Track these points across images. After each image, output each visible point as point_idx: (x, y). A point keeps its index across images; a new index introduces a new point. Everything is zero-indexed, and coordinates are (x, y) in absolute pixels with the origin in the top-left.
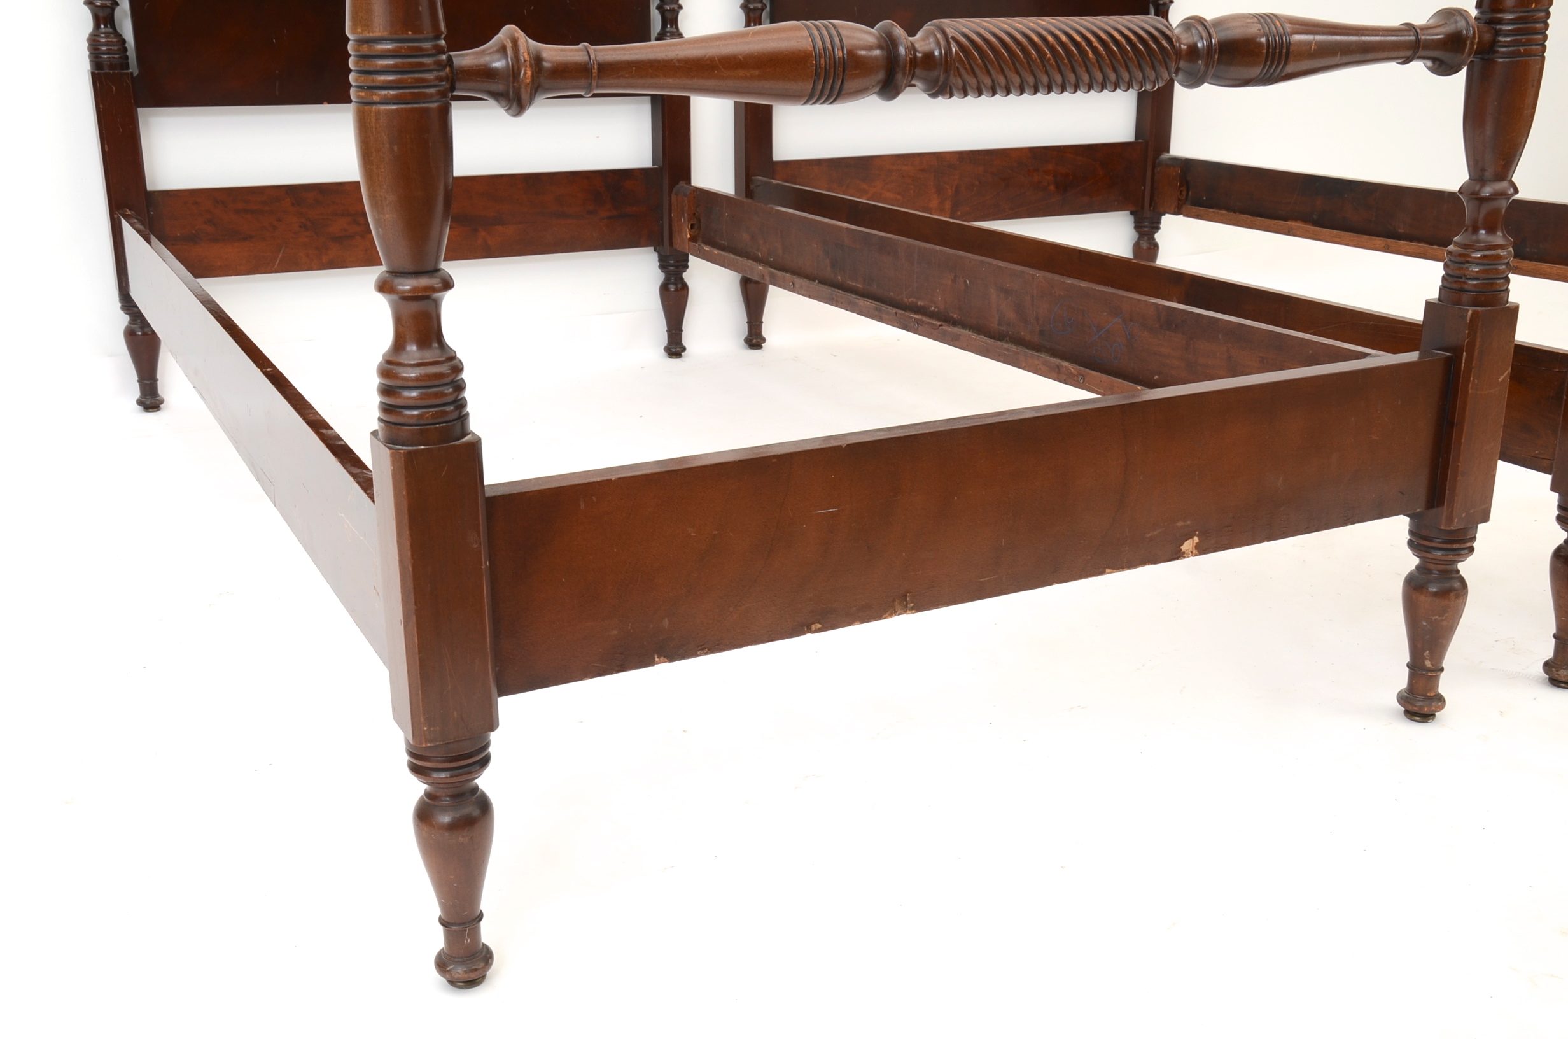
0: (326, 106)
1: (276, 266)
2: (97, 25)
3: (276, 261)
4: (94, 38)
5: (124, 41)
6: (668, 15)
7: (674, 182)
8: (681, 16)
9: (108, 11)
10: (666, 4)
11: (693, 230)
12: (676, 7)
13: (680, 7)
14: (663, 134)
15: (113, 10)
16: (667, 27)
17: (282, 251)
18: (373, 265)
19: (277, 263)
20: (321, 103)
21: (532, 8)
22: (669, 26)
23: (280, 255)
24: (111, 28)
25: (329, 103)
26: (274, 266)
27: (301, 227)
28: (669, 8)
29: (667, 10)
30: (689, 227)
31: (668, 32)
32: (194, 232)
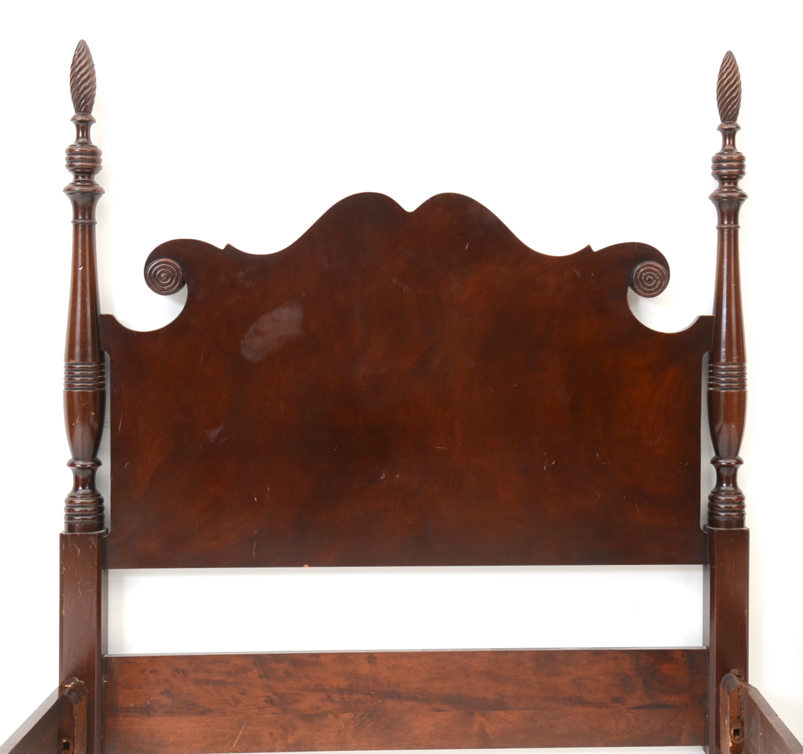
0: (306, 568)
1: (234, 745)
2: (76, 488)
3: (236, 738)
4: (71, 499)
5: (101, 501)
6: (724, 472)
7: (723, 670)
8: (742, 472)
9: (89, 472)
10: (721, 458)
11: (737, 737)
12: (733, 462)
13: (740, 462)
14: (711, 610)
15: (93, 472)
16: (722, 486)
17: (243, 729)
18: (346, 750)
19: (236, 742)
20: (301, 565)
21: (554, 463)
22: (725, 485)
23: (241, 733)
24: (90, 488)
25: (310, 565)
26: (232, 745)
27: (266, 701)
28: (724, 464)
29: (724, 466)
30: (732, 732)
31: (723, 491)
32: (149, 703)
